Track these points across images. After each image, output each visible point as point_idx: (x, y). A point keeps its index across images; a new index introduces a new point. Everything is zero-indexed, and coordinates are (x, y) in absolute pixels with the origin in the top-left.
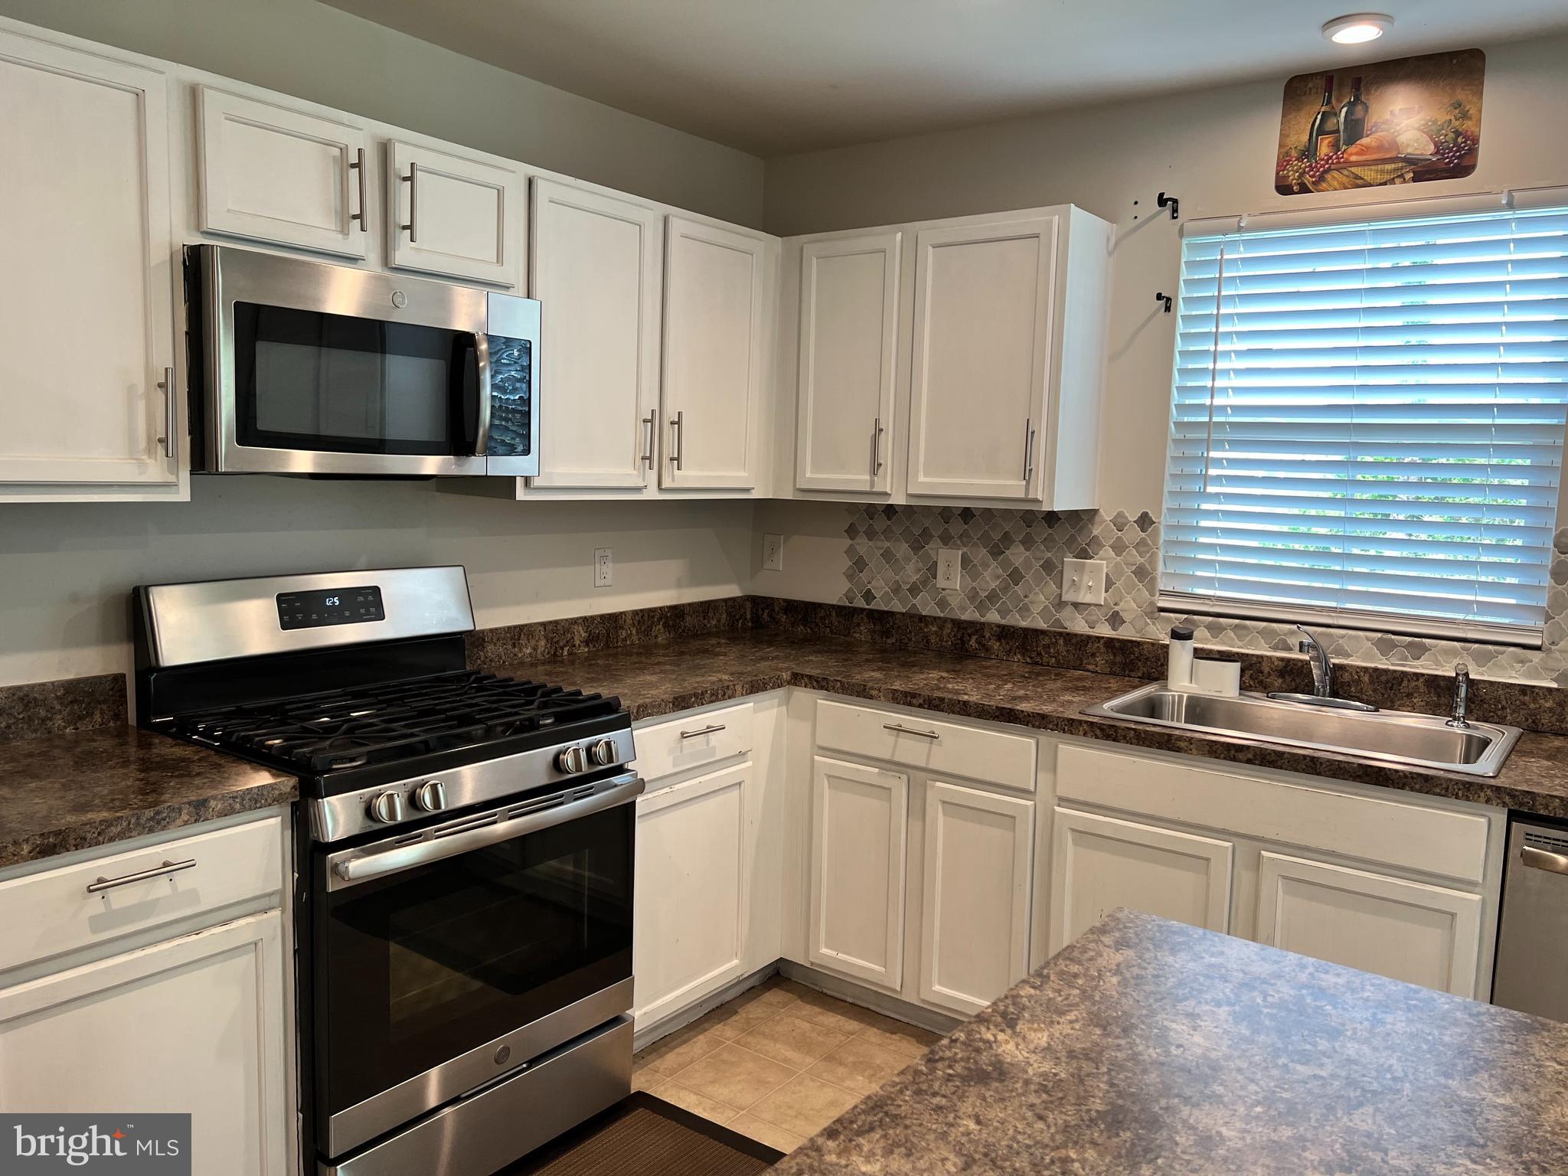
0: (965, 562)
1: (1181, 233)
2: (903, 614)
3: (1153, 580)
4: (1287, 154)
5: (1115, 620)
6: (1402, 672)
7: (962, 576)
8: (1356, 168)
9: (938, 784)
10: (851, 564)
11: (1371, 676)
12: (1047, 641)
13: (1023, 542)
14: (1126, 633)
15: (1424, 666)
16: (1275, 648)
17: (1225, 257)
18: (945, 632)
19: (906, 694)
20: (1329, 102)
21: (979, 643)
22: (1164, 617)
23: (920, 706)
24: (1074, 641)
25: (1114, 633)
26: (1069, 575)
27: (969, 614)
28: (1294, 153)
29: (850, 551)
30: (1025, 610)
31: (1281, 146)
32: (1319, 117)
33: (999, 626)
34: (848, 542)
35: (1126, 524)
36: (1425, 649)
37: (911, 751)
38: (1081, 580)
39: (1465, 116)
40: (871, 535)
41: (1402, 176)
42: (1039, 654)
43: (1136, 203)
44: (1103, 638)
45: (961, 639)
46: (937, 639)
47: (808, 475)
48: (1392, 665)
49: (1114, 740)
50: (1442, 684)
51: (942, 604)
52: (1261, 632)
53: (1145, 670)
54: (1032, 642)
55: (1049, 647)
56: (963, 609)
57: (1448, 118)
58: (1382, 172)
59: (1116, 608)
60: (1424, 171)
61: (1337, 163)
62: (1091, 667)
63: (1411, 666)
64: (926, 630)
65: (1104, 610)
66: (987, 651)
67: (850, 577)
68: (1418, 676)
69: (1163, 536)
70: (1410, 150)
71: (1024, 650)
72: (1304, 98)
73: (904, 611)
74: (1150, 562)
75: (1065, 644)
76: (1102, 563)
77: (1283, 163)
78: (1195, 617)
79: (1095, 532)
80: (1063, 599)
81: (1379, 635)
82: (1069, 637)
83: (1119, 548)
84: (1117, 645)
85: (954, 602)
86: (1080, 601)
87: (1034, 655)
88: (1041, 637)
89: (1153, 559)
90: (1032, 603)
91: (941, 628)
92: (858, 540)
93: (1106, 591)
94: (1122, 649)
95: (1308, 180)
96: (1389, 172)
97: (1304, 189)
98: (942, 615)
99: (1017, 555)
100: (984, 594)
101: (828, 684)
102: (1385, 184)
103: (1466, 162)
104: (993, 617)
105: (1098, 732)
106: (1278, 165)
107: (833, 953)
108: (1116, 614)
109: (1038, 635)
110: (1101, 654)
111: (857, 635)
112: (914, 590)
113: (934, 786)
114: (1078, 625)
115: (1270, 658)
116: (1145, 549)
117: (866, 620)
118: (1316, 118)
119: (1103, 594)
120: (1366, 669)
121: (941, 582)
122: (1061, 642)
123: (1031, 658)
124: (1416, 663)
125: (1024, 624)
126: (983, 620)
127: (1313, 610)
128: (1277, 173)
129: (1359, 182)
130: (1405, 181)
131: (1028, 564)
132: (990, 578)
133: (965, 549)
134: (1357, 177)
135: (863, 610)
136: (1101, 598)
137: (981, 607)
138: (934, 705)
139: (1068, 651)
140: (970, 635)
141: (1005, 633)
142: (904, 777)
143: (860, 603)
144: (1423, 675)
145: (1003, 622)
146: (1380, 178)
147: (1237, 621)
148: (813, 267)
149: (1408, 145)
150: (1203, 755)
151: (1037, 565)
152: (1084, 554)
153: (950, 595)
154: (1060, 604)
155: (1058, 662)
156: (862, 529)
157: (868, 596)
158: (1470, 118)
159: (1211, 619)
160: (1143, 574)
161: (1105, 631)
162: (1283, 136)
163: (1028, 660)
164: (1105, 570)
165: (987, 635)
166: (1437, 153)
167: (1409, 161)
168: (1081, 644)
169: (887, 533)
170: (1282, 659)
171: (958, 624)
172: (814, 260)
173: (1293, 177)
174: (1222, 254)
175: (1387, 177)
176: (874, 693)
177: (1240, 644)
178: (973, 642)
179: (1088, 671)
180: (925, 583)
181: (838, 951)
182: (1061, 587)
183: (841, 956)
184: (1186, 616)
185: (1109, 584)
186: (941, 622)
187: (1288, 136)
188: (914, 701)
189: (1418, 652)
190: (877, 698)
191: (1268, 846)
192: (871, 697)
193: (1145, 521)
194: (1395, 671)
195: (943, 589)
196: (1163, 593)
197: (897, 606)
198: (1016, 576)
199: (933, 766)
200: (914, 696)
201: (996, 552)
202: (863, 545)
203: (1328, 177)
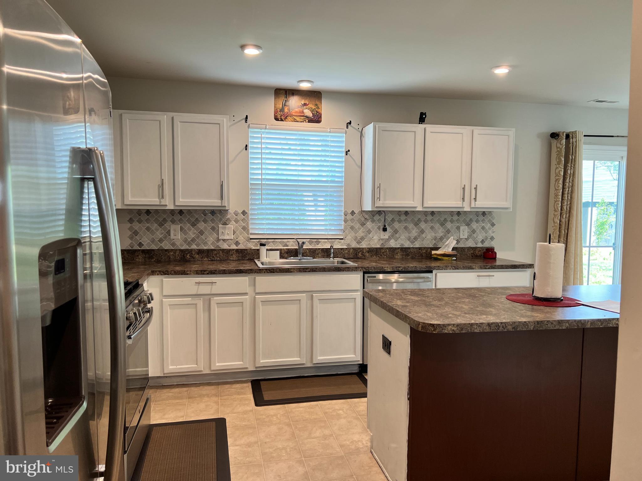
0: (182, 229)
1: (249, 127)
2: (156, 249)
3: (248, 230)
4: (277, 109)
5: (237, 243)
6: (316, 248)
7: (181, 234)
8: (295, 117)
9: (215, 298)
10: (131, 233)
11: (309, 250)
12: (216, 252)
13: (203, 221)
14: (241, 247)
15: (320, 246)
16: (284, 246)
17: (262, 136)
18: (176, 254)
19: (201, 271)
20: (286, 98)
21: (190, 256)
22: (252, 241)
23: (208, 274)
24: (225, 251)
25: (237, 247)
26: (220, 231)
27: (185, 247)
28: (279, 110)
29: (130, 229)
30: (205, 243)
31: (275, 107)
32: (284, 101)
33: (198, 250)
34: (129, 225)
35: (238, 214)
36: (320, 242)
37: (205, 289)
38: (225, 232)
39: (318, 108)
40: (140, 221)
41: (305, 121)
42: (213, 257)
43: (234, 116)
44: (235, 249)
45: (183, 256)
46: (174, 257)
47: (130, 199)
48: (313, 247)
49: (273, 273)
50: (325, 250)
51: (173, 244)
52: (280, 242)
53: (249, 257)
54: (211, 253)
55: (217, 254)
56: (182, 245)
57: (315, 108)
58: (301, 119)
59: (237, 240)
60: (311, 121)
61: (290, 114)
62: (231, 259)
63: (317, 247)
64: (168, 254)
65: (233, 241)
66: (194, 258)
67: (131, 238)
68: (319, 249)
69: (250, 217)
70: (307, 114)
71: (208, 256)
72: (280, 95)
73: (157, 249)
74: (247, 225)
75: (222, 253)
76: (232, 226)
77: (276, 112)
78: (261, 240)
79: (228, 217)
80: (219, 239)
81: (309, 240)
82: (223, 250)
83: (237, 221)
84: (240, 251)
85: (178, 243)
86: (225, 239)
87: (211, 257)
88: (214, 251)
89: (248, 224)
90: (208, 241)
91: (175, 253)
92: (134, 224)
93: (233, 235)
94: (241, 252)
95: (283, 118)
96: (303, 119)
97: (282, 120)
98: (173, 248)
99: (201, 225)
100: (189, 240)
101: (168, 272)
102: (302, 122)
103: (319, 120)
104: (194, 247)
105: (268, 271)
106: (274, 112)
107: (175, 367)
108: (237, 242)
109: (212, 251)
110: (234, 254)
111: (137, 260)
112: (161, 241)
113: (214, 299)
114: (225, 246)
115: (284, 249)
116: (245, 221)
117: (141, 253)
118: (283, 101)
119: (233, 236)
120: (307, 249)
121: (172, 236)
122: (221, 252)
123: (211, 259)
124: (318, 246)
125: (205, 248)
126: (190, 248)
127: (292, 235)
128: (275, 115)
129: (295, 120)
130: (306, 122)
131: (205, 228)
132: (192, 234)
133: (181, 225)
134: (295, 119)
135: (139, 250)
136: (232, 237)
137: (189, 244)
138: (213, 273)
139: (223, 255)
140: (187, 254)
141: (200, 252)
142: (202, 299)
143: (136, 247)
144: (320, 248)
145: (198, 248)
146: (300, 120)
147: (273, 240)
148: (127, 123)
149: (306, 113)
150: (298, 272)
151: (209, 228)
152: (225, 224)
153: (176, 241)
154: (218, 240)
155: (220, 259)
156: (136, 220)
157: (140, 244)
158: (319, 109)
159: (266, 240)
160: (245, 229)
161: (234, 247)
162: (275, 104)
163: (210, 259)
164: (233, 229)
165: (194, 253)
166: (313, 116)
167: (307, 117)
168: (227, 252)
169: (148, 221)
170: (287, 249)
171: (181, 251)
172: (128, 120)
173: (279, 117)
174: (261, 135)
175: (302, 120)
176: (188, 272)
177: (275, 246)
178: (188, 256)
179: (230, 260)
180: (165, 237)
181: (177, 366)
182: (218, 235)
183: (178, 367)
184: (259, 240)
185: (234, 233)
186: (175, 251)
187: (276, 104)
188: (205, 273)
189: (318, 243)
190: (190, 274)
191: (314, 293)
192: (188, 274)
193: (244, 213)
194: (314, 248)
195: (173, 239)
196: (251, 234)
197: (154, 247)
198: (202, 233)
199: (213, 293)
200: (205, 271)
201: (193, 225)
202: (136, 226)
203: (288, 118)
